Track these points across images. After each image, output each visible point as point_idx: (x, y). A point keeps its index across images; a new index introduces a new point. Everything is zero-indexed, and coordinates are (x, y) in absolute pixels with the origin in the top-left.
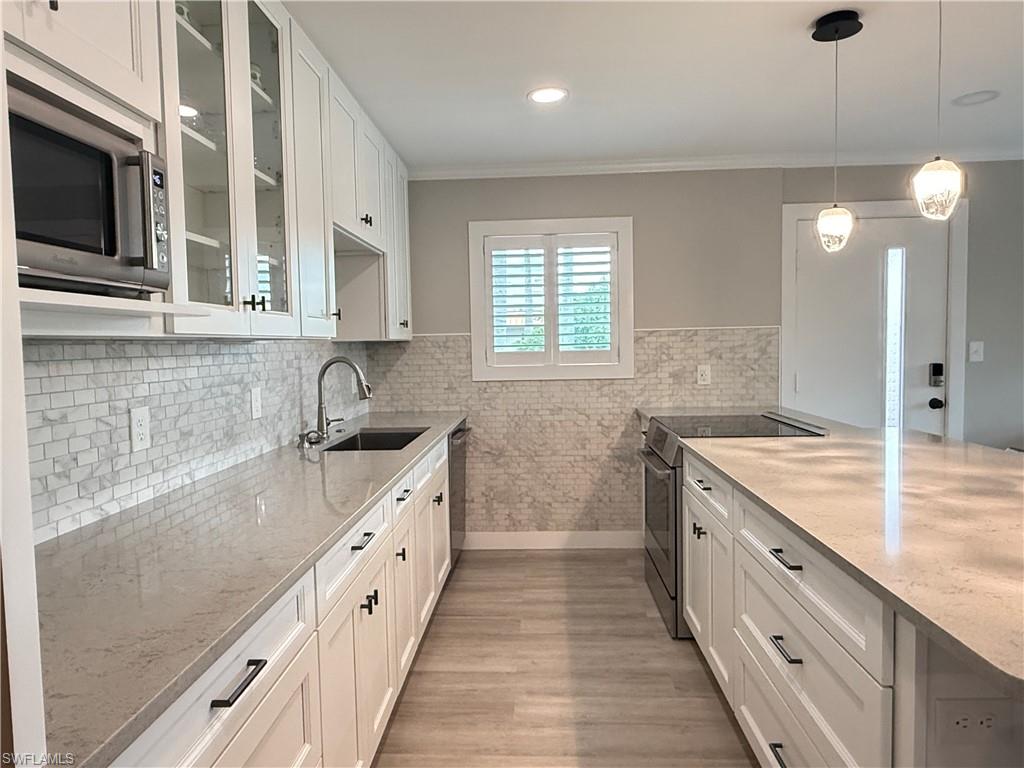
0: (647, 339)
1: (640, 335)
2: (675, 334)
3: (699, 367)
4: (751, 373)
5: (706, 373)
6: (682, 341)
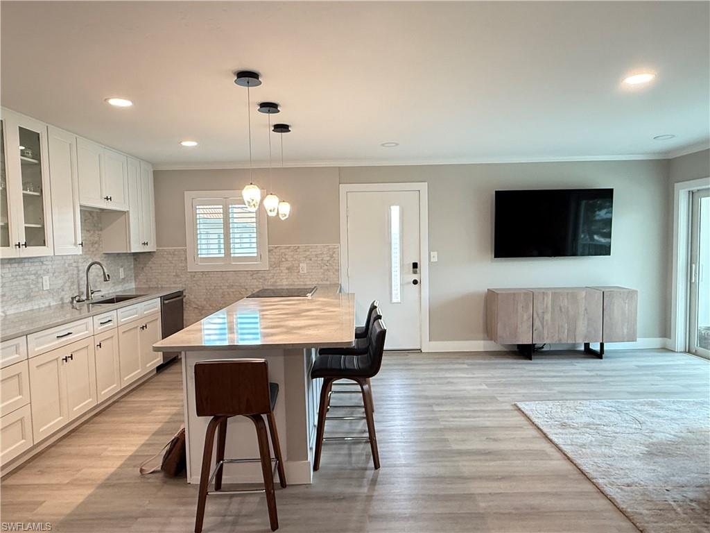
0: (275, 251)
1: (271, 248)
2: (288, 248)
3: (301, 265)
4: (326, 267)
5: (304, 267)
6: (292, 251)
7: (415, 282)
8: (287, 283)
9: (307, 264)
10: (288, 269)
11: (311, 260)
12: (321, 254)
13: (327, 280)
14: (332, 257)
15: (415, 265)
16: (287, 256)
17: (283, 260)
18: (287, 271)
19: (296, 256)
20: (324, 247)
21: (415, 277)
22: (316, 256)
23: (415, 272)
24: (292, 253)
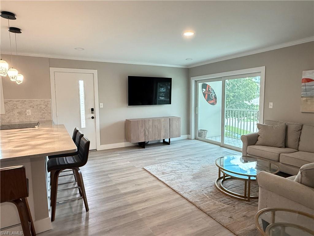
0: (9, 103)
1: (6, 101)
2: (18, 101)
3: (27, 110)
4: (43, 112)
5: (29, 112)
6: (21, 103)
7: (93, 118)
8: (18, 121)
9: (31, 110)
10: (19, 113)
11: (34, 108)
12: (40, 104)
13: (44, 118)
14: (47, 106)
15: (92, 110)
16: (17, 106)
17: (15, 108)
18: (18, 114)
19: (23, 106)
20: (41, 101)
21: (93, 115)
22: (37, 105)
23: (92, 113)
24: (21, 104)
